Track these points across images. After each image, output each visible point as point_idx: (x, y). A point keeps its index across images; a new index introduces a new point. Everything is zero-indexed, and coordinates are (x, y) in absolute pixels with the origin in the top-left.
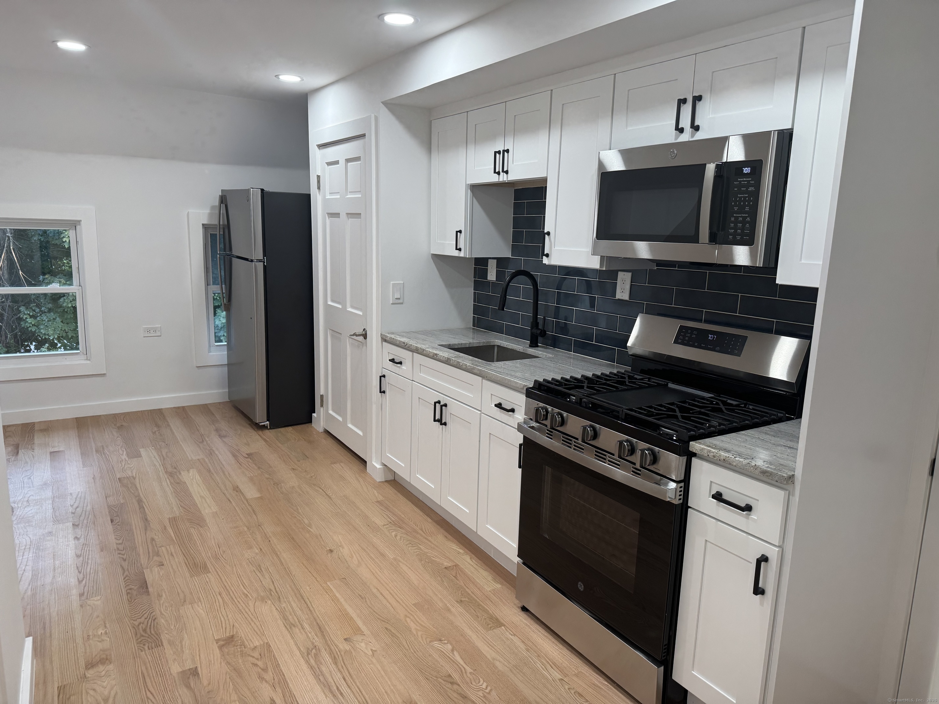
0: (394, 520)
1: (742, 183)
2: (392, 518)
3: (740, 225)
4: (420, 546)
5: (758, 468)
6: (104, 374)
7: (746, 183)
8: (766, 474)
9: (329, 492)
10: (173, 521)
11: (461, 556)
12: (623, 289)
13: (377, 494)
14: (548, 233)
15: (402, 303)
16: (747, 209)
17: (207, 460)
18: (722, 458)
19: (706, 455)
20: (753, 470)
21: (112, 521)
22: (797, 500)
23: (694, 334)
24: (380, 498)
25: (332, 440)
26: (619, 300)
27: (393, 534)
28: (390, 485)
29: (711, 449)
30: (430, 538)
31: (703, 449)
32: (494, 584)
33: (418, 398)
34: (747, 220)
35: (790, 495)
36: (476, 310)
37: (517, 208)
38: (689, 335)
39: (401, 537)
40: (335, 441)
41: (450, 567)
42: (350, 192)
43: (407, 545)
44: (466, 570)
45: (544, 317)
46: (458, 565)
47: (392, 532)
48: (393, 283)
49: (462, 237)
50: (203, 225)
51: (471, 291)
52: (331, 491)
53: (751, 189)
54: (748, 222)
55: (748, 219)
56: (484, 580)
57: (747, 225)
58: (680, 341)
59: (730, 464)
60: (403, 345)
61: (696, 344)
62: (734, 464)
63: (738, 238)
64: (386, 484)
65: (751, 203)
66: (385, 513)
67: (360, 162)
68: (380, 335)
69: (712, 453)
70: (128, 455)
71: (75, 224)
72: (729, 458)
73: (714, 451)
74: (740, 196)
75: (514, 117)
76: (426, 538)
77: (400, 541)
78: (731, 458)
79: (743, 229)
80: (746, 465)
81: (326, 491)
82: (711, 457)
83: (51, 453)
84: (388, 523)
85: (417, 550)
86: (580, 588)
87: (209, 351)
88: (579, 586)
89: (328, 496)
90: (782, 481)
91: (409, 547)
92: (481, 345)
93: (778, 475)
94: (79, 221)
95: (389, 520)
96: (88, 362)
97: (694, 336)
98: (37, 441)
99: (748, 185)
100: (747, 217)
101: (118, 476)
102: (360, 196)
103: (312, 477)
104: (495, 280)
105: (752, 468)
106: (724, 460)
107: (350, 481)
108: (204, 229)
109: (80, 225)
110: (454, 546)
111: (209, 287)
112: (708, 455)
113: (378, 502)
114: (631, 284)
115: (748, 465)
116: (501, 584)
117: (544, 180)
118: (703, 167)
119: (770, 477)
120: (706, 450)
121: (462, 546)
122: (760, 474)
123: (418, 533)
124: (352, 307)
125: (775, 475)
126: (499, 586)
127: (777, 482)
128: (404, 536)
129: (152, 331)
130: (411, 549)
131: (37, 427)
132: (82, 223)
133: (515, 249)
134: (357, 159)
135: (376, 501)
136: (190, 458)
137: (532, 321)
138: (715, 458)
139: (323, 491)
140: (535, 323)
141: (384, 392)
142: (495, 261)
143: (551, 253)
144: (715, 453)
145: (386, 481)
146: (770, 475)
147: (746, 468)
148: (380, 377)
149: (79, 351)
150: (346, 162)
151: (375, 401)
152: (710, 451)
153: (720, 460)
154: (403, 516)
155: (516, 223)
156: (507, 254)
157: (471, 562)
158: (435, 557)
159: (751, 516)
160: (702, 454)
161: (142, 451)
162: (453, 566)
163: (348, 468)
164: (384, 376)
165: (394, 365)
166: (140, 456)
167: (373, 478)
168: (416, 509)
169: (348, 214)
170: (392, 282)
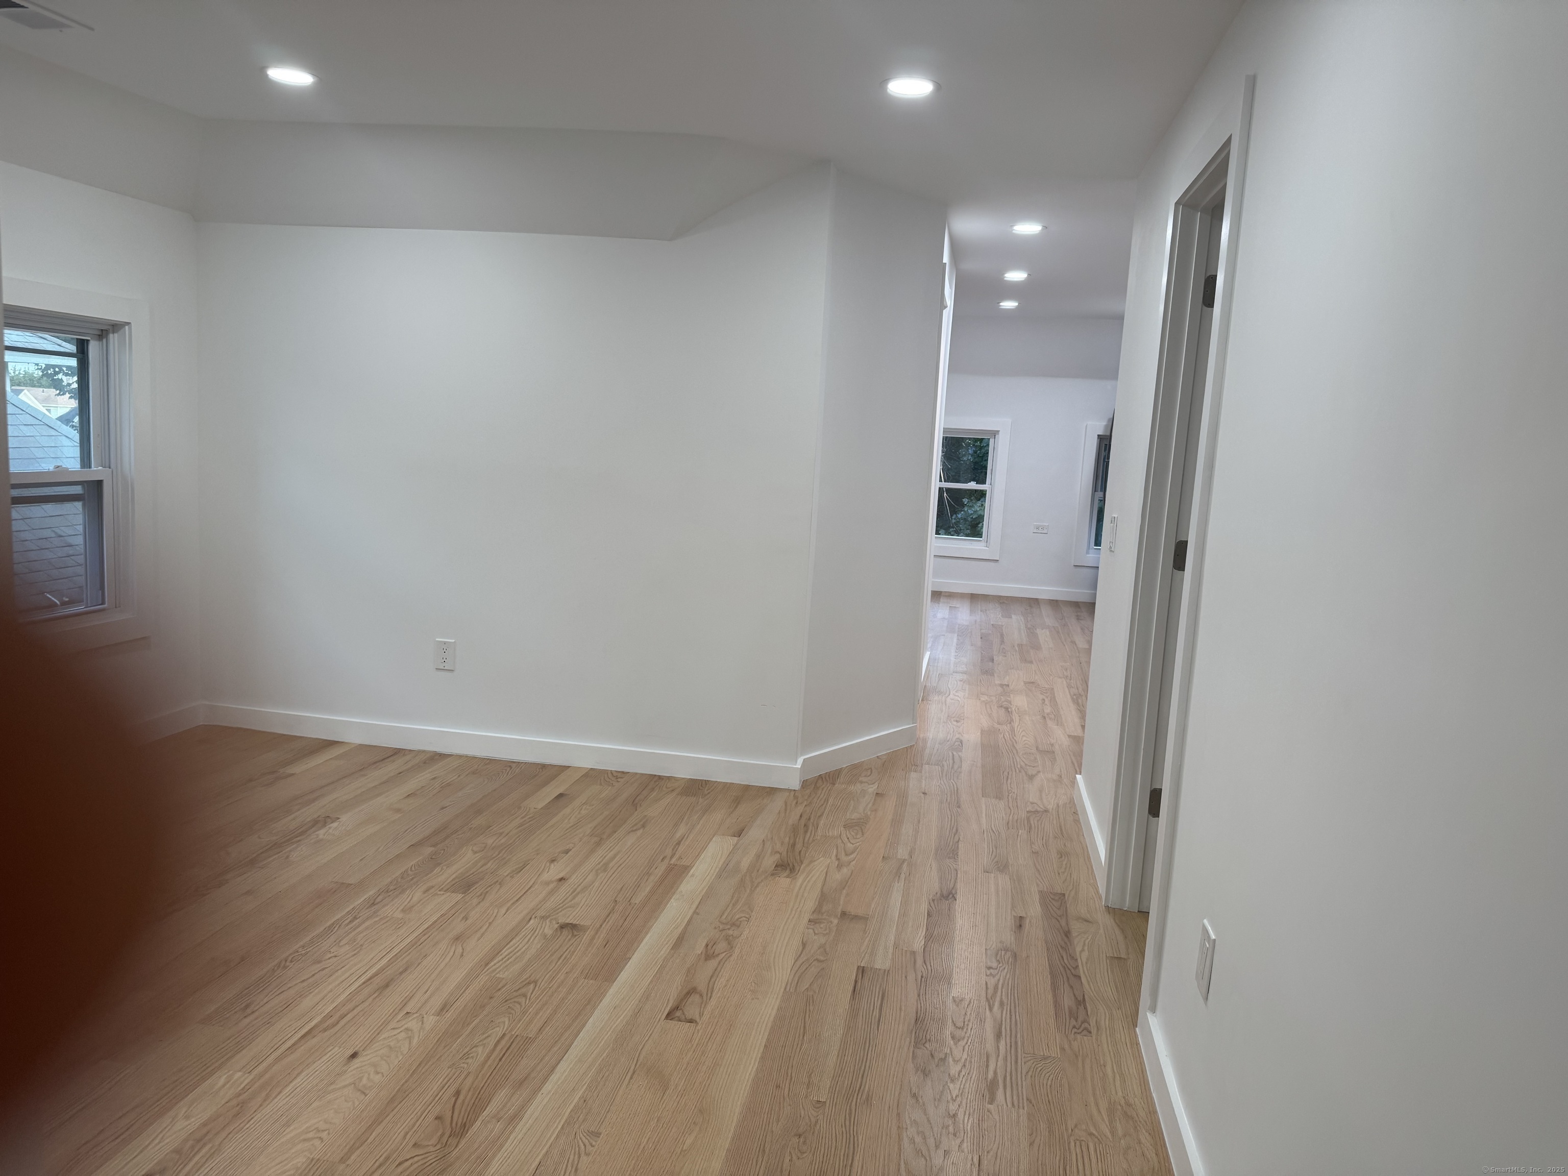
6: (998, 560)
10: (1020, 646)
17: (1059, 627)
21: (981, 638)
50: (1098, 435)
70: (1002, 616)
71: (995, 433)
83: (950, 607)
87: (1088, 553)
94: (998, 431)
96: (987, 548)
98: (942, 600)
101: (992, 623)
108: (1099, 440)
109: (998, 434)
111: (1096, 493)
129: (1040, 528)
131: (943, 594)
132: (1000, 433)
136: (1047, 624)
149: (981, 539)
161: (1013, 616)
166: (1011, 618)
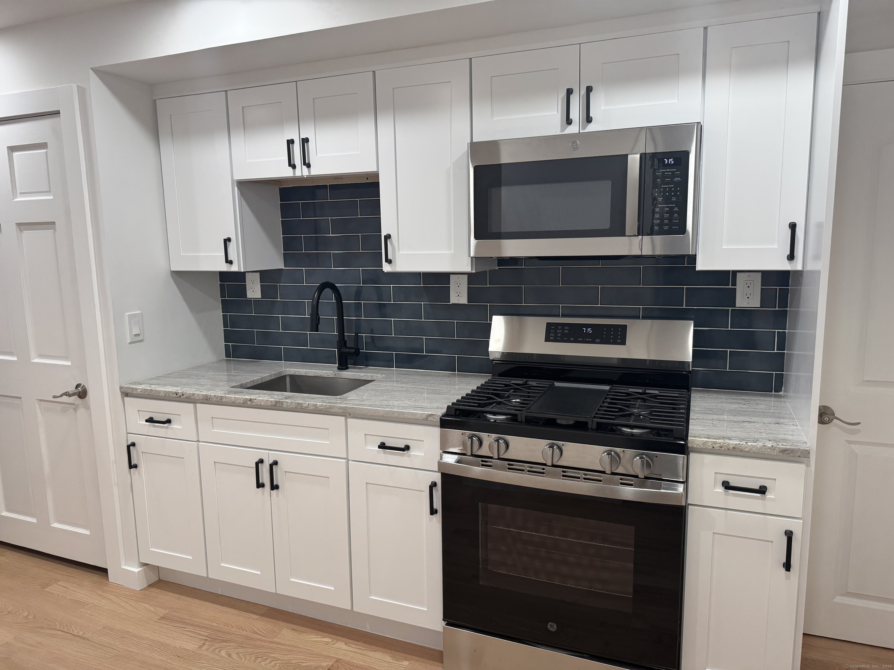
0: (207, 634)
1: (665, 173)
2: (203, 633)
3: (667, 215)
4: (272, 655)
5: (775, 448)
7: (670, 173)
8: (787, 452)
9: (76, 631)
11: (332, 646)
12: (458, 293)
13: (152, 609)
14: (388, 237)
15: (142, 341)
16: (674, 199)
18: (731, 447)
19: (711, 447)
20: (770, 451)
22: (813, 469)
23: (566, 330)
24: (162, 612)
25: (15, 553)
26: (453, 304)
27: (223, 653)
28: (158, 588)
29: (716, 440)
30: (276, 640)
31: (706, 442)
32: (399, 663)
33: (213, 463)
34: (674, 210)
35: (808, 465)
36: (228, 336)
37: (285, 210)
38: (561, 331)
39: (237, 654)
40: (20, 553)
41: (332, 665)
42: (21, 193)
43: (255, 661)
44: (354, 661)
45: (357, 334)
46: (340, 659)
47: (220, 652)
48: (129, 315)
49: (232, 247)
51: (219, 314)
52: (78, 629)
53: (676, 179)
54: (676, 212)
55: (676, 209)
56: (384, 664)
57: (676, 215)
58: (552, 338)
59: (742, 451)
60: (175, 395)
61: (572, 339)
62: (747, 449)
63: (666, 228)
64: (152, 589)
65: (678, 193)
66: (187, 629)
67: (45, 151)
68: (119, 389)
69: (717, 445)
72: (741, 445)
73: (720, 441)
74: (664, 186)
75: (312, 100)
76: (271, 642)
77: (241, 660)
78: (742, 444)
79: (670, 219)
80: (762, 448)
81: (69, 630)
82: (716, 448)
84: (204, 642)
85: (273, 663)
86: (551, 629)
88: (548, 627)
89: (79, 636)
90: (806, 455)
91: (260, 663)
92: (273, 377)
93: (800, 450)
95: (201, 637)
97: (566, 332)
99: (673, 175)
100: (674, 207)
102: (52, 198)
103: (26, 617)
104: (261, 297)
105: (769, 450)
106: (734, 448)
107: (96, 604)
110: (314, 637)
112: (713, 447)
113: (162, 618)
114: (468, 287)
115: (764, 447)
116: (406, 659)
117: (376, 175)
118: (625, 157)
119: (791, 454)
120: (710, 442)
121: (324, 634)
122: (779, 454)
123: (252, 639)
124: (41, 356)
125: (797, 451)
126: (406, 663)
127: (800, 457)
128: (241, 650)
130: (266, 664)
133: (287, 259)
134: (43, 146)
135: (158, 618)
137: (338, 340)
138: (722, 449)
139: (64, 632)
140: (342, 342)
141: (136, 466)
142: (258, 274)
143: (395, 258)
144: (722, 443)
145: (150, 586)
146: (791, 452)
147: (762, 451)
148: (128, 447)
150: (10, 152)
151: (116, 481)
152: (715, 443)
153: (728, 449)
154: (215, 624)
155: (286, 228)
156: (278, 264)
157: (350, 649)
158: (304, 661)
159: (767, 496)
160: (705, 447)
162: (335, 662)
163: (76, 585)
164: (133, 444)
165: (154, 426)
167: (126, 588)
168: (224, 609)
169: (19, 225)
170: (127, 314)
